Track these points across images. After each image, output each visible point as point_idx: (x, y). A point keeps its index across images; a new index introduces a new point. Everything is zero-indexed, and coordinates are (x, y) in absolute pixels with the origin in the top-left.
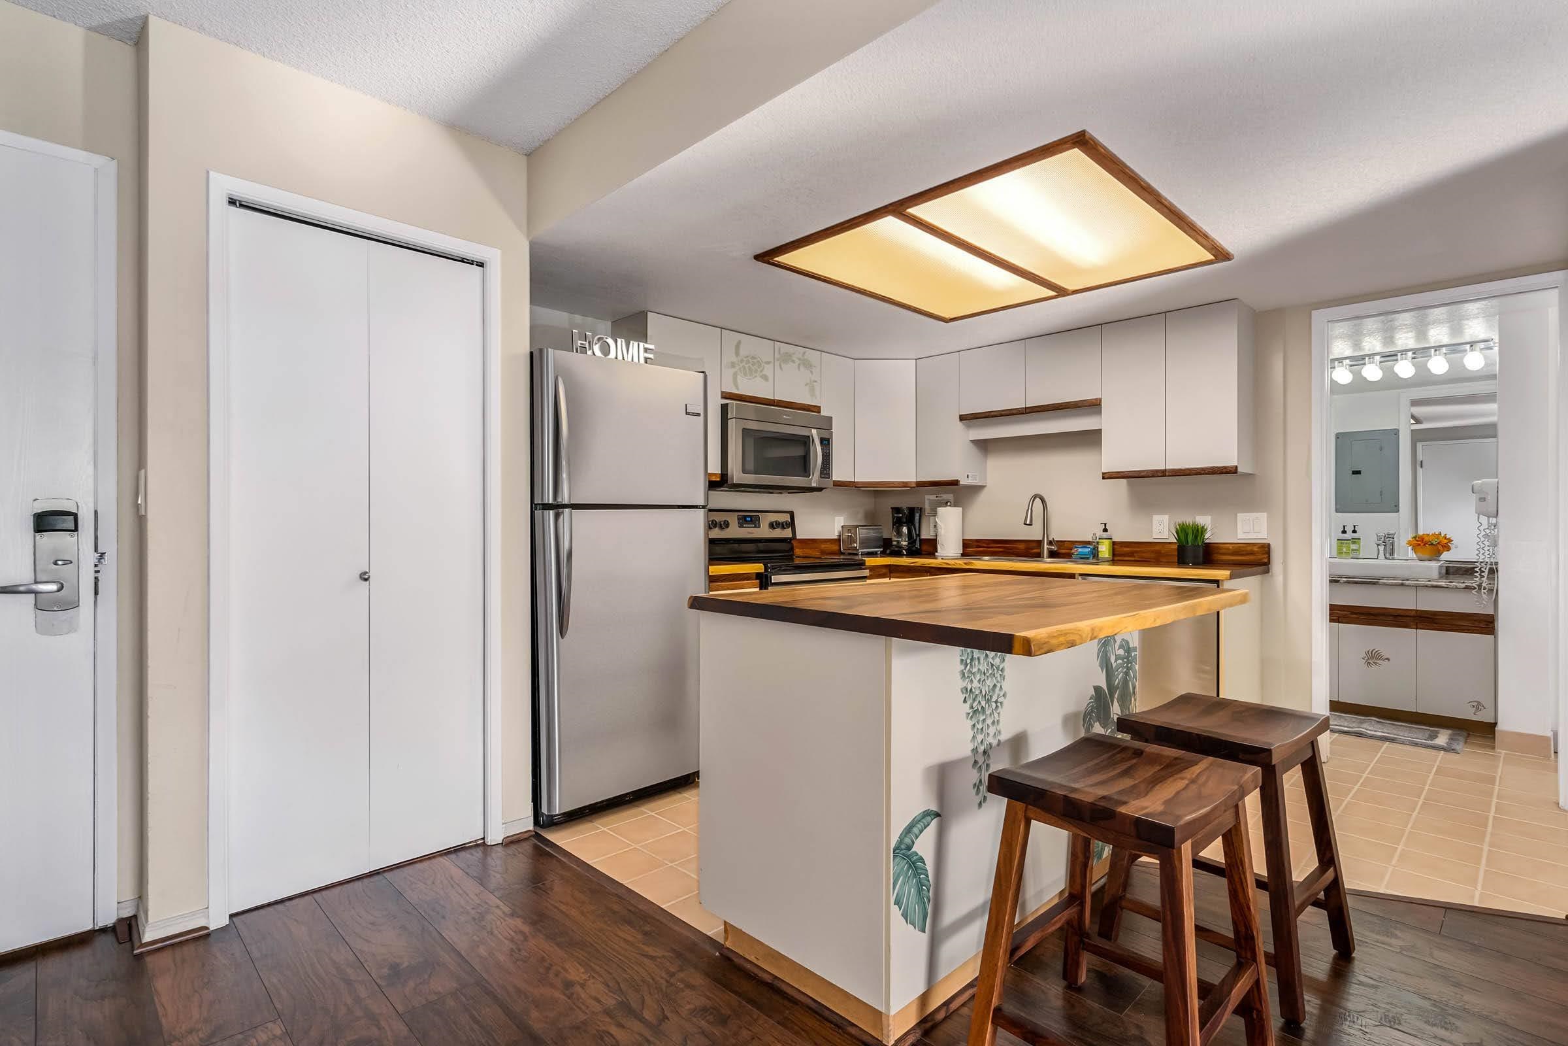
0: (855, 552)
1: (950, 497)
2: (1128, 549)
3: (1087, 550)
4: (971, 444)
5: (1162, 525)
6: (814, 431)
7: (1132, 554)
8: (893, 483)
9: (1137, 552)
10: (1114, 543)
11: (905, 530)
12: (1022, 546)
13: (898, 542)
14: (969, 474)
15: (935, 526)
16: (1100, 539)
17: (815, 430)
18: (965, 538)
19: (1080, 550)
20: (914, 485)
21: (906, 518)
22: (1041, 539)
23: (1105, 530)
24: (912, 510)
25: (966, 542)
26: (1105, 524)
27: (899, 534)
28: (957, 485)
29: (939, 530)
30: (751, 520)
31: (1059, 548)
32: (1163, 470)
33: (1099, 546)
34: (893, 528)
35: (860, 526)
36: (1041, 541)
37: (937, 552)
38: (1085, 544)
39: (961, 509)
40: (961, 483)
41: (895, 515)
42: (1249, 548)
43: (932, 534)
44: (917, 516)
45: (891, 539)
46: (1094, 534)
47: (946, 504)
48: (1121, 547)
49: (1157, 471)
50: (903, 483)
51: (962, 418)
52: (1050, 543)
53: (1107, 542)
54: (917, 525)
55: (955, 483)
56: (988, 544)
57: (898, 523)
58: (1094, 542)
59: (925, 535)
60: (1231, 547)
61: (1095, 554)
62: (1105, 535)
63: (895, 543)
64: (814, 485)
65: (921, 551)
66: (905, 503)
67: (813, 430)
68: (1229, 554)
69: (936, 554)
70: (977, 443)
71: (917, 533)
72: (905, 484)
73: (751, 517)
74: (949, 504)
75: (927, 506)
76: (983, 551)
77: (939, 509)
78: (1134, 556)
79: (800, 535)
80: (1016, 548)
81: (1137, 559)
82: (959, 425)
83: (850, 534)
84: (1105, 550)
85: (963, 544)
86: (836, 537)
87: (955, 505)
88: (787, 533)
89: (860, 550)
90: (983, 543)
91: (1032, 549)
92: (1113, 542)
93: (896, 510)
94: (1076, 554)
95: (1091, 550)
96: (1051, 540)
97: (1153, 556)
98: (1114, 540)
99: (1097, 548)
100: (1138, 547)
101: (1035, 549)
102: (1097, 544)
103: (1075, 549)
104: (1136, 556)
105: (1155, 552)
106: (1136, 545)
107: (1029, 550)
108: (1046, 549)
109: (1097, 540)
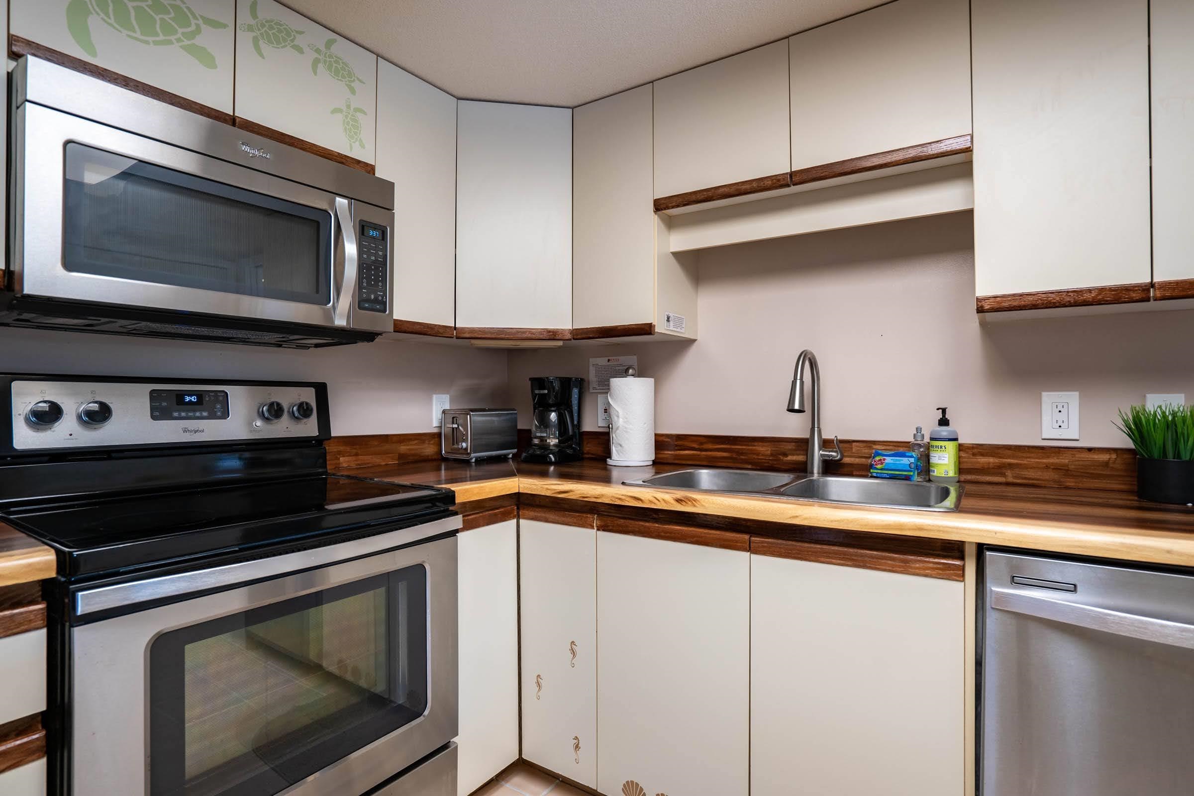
0: (464, 457)
1: (632, 360)
2: (991, 460)
3: (905, 461)
4: (673, 260)
5: (1064, 411)
6: (341, 202)
7: (998, 469)
8: (530, 331)
9: (1011, 466)
10: (961, 448)
11: (553, 416)
12: (765, 450)
13: (542, 439)
14: (671, 315)
15: (606, 411)
16: (932, 439)
17: (345, 201)
18: (659, 432)
19: (889, 460)
20: (569, 336)
21: (556, 397)
22: (808, 436)
23: (944, 422)
24: (566, 383)
25: (661, 439)
26: (944, 411)
27: (544, 423)
28: (650, 334)
29: (615, 418)
30: (200, 401)
31: (843, 456)
32: (1146, 285)
33: (932, 454)
34: (534, 412)
35: (472, 410)
36: (812, 440)
37: (610, 457)
38: (899, 448)
39: (651, 381)
40: (657, 330)
41: (537, 392)
43: (601, 423)
44: (575, 391)
45: (529, 431)
46: (919, 430)
47: (624, 373)
48: (974, 455)
49: (1127, 289)
50: (549, 331)
51: (660, 206)
52: (826, 444)
53: (951, 446)
54: (575, 408)
55: (647, 329)
56: (702, 444)
57: (541, 407)
58: (920, 446)
59: (588, 426)
61: (925, 469)
62: (944, 431)
63: (536, 441)
64: (340, 321)
65: (583, 453)
66: (553, 372)
67: (339, 200)
69: (609, 462)
70: (682, 257)
71: (576, 422)
72: (553, 335)
73: (200, 395)
74: (631, 371)
75: (592, 376)
76: (693, 455)
77: (612, 379)
78: (1003, 475)
79: (340, 427)
80: (753, 452)
81: (1010, 480)
82: (653, 220)
83: (455, 426)
84: (945, 461)
85: (656, 442)
86: (436, 431)
87: (640, 374)
88: (309, 428)
89: (473, 455)
90: (693, 441)
91: (785, 455)
92: (960, 445)
93: (539, 383)
94: (879, 467)
95: (912, 460)
96: (824, 437)
97: (1049, 475)
98: (961, 441)
99: (927, 457)
100: (1013, 457)
101: (793, 455)
102: (928, 447)
103: (877, 458)
104: (1009, 473)
105: (1057, 468)
106: (1009, 452)
107: (781, 457)
108: (817, 453)
109: (927, 439)
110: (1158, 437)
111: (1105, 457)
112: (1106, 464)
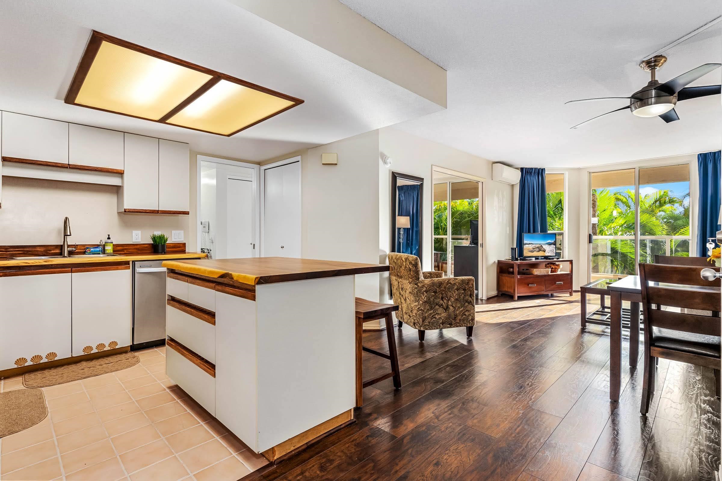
2: (121, 248)
3: (98, 249)
5: (137, 236)
7: (123, 250)
9: (126, 249)
10: (114, 245)
16: (105, 243)
19: (92, 249)
23: (109, 238)
26: (109, 235)
31: (76, 249)
33: (106, 247)
36: (62, 246)
38: (95, 246)
42: (179, 245)
46: (101, 241)
48: (116, 247)
49: (155, 211)
52: (69, 246)
53: (111, 245)
58: (102, 245)
60: (171, 245)
61: (104, 252)
62: (109, 241)
68: (171, 248)
80: (37, 251)
84: (109, 249)
91: (51, 251)
94: (89, 252)
95: (100, 249)
96: (68, 244)
97: (135, 251)
98: (113, 243)
99: (104, 248)
100: (126, 247)
101: (53, 250)
102: (104, 246)
103: (88, 249)
104: (125, 251)
105: (136, 249)
106: (126, 246)
107: (48, 252)
108: (66, 250)
109: (104, 243)
110: (158, 241)
111: (146, 246)
112: (147, 247)
